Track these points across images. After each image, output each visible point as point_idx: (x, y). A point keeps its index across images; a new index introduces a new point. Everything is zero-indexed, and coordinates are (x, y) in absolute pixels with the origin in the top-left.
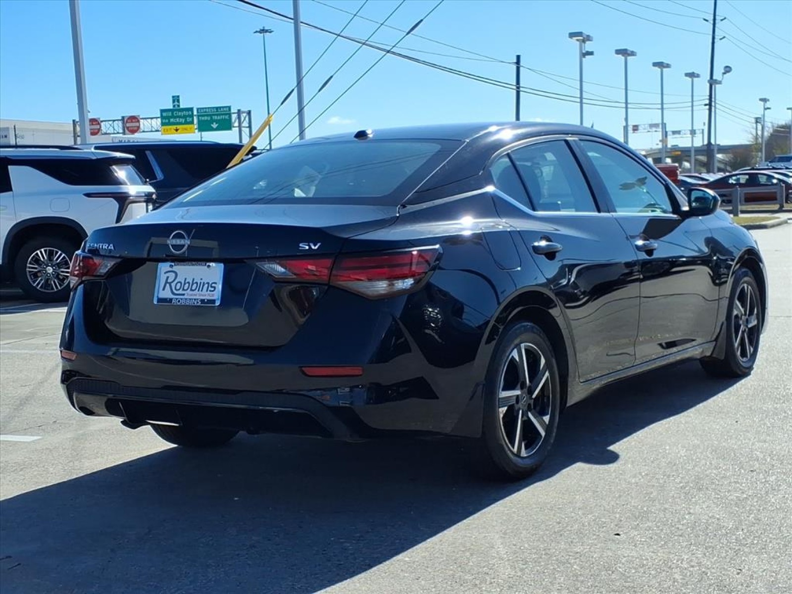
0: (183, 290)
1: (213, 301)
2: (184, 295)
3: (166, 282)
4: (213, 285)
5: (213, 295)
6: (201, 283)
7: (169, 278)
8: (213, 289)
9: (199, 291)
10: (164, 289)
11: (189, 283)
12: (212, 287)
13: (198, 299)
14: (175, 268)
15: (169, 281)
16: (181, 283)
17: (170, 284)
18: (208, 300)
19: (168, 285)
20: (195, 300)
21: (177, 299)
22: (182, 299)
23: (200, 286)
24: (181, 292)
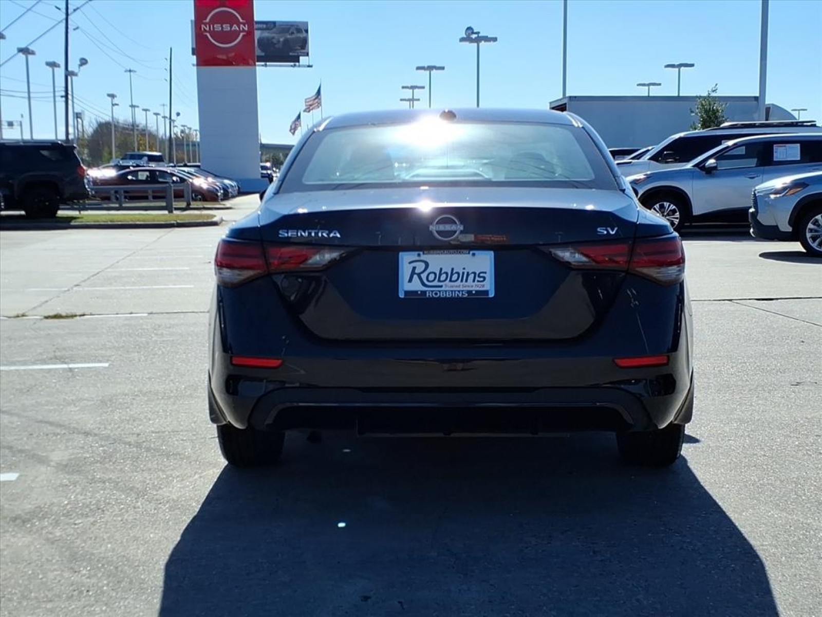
0: (439, 281)
1: (486, 292)
2: (441, 286)
3: (413, 273)
4: (481, 275)
5: (483, 286)
6: (463, 273)
7: (417, 269)
8: (482, 279)
9: (462, 281)
10: (410, 280)
11: (447, 273)
12: (479, 276)
13: (462, 291)
14: (424, 257)
15: (417, 271)
16: (435, 274)
17: (419, 275)
18: (477, 291)
19: (415, 276)
20: (459, 291)
21: (432, 291)
22: (440, 291)
23: (464, 277)
24: (436, 283)
